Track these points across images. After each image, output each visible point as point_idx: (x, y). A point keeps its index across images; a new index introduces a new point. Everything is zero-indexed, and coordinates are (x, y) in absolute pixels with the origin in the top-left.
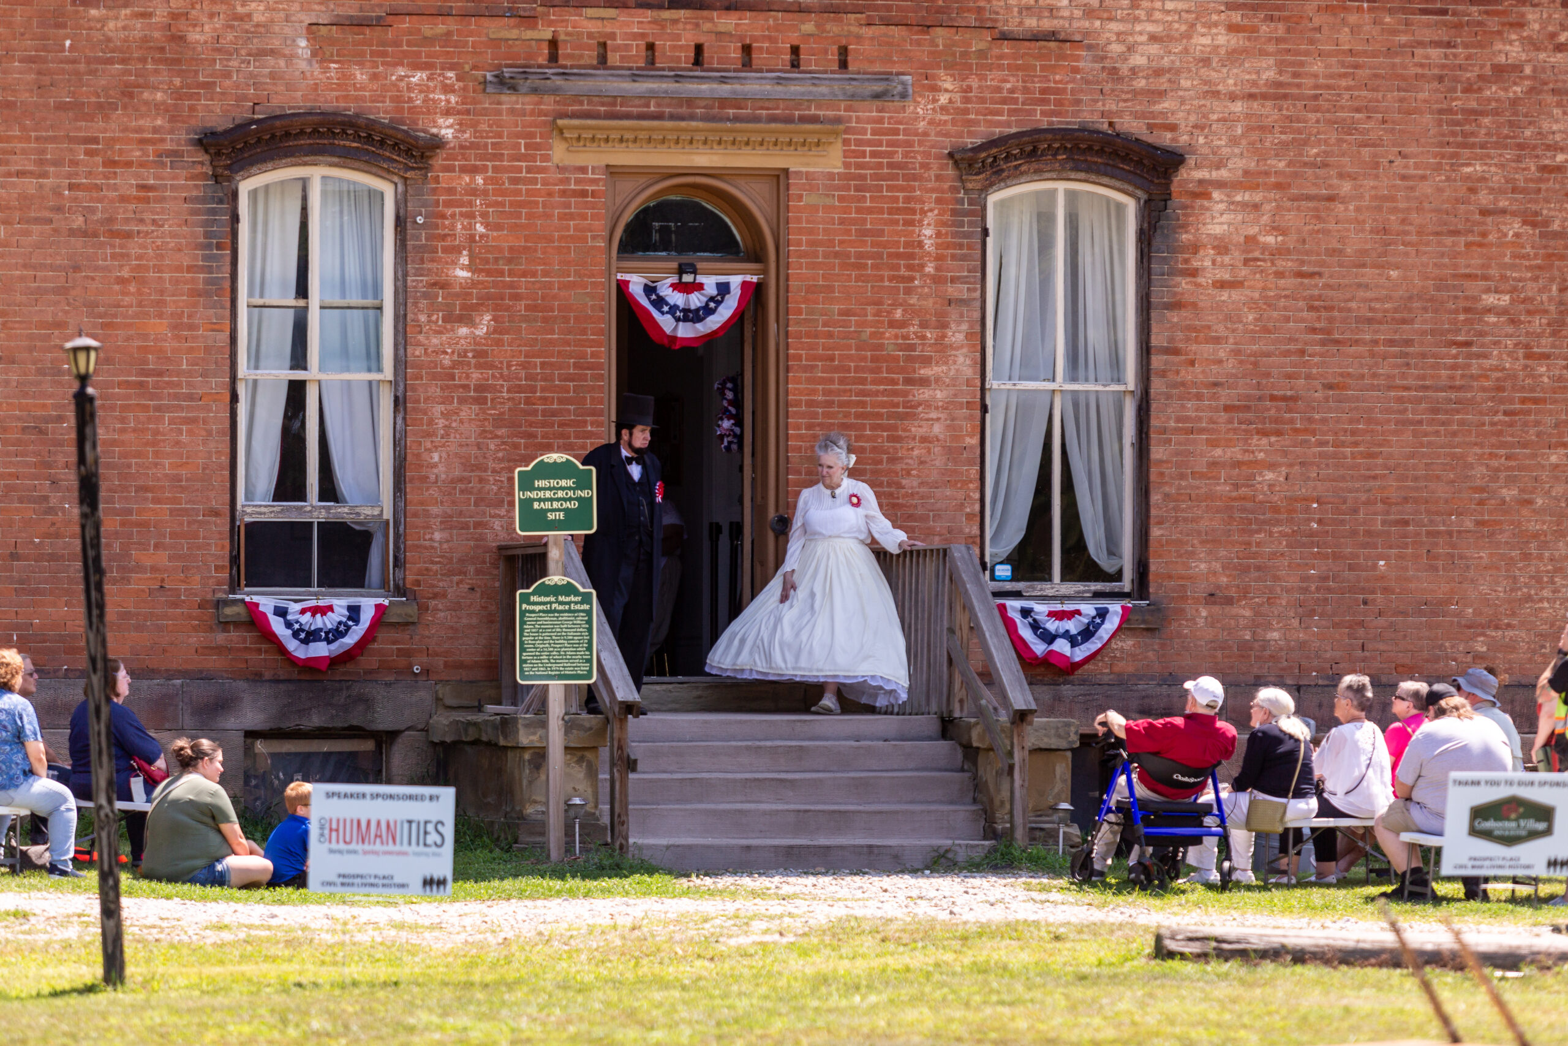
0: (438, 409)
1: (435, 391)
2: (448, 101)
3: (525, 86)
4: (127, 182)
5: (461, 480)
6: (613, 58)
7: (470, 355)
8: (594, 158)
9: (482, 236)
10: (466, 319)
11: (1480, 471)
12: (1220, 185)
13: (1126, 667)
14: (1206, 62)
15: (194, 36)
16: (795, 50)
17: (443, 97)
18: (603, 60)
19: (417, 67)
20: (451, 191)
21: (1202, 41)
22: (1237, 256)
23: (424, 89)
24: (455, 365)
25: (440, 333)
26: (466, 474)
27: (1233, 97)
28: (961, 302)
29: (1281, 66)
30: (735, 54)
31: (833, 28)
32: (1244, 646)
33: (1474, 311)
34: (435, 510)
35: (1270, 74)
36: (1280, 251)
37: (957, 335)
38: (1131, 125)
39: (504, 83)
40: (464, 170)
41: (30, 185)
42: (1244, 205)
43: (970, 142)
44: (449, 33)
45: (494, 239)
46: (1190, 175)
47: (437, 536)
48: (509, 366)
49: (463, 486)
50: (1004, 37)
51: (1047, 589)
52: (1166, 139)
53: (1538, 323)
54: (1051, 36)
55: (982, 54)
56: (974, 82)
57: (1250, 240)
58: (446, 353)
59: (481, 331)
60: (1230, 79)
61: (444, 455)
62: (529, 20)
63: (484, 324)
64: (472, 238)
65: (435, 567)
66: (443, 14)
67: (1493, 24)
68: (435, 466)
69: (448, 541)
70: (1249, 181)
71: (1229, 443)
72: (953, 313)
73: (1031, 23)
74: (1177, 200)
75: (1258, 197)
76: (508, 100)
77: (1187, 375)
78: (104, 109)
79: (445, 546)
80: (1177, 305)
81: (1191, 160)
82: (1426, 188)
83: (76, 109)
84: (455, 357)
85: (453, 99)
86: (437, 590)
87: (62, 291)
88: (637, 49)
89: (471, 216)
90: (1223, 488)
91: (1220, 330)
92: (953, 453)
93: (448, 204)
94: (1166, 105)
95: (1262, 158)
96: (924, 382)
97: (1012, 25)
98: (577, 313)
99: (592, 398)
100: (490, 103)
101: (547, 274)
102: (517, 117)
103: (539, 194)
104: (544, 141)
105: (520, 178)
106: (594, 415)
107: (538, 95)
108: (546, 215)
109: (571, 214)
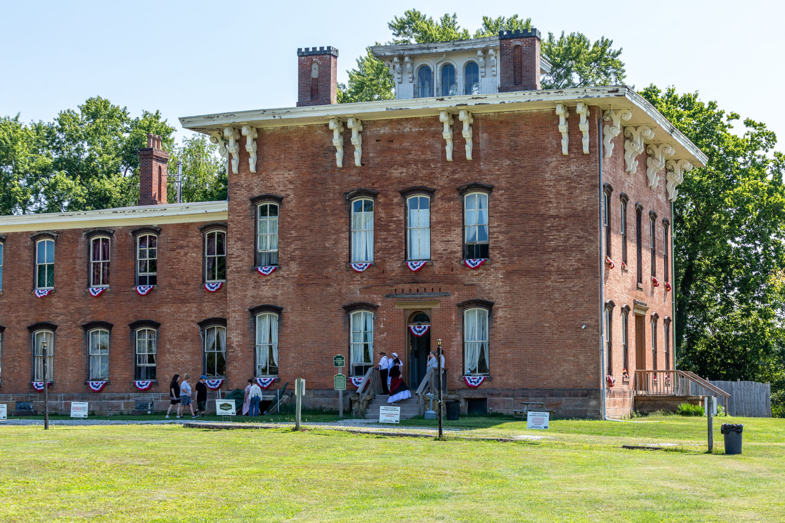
0: (379, 348)
1: (378, 345)
3: (391, 297)
4: (333, 314)
6: (405, 292)
7: (383, 339)
8: (402, 308)
9: (385, 320)
10: (383, 333)
11: (544, 354)
12: (500, 308)
13: (486, 387)
14: (498, 287)
15: (343, 291)
16: (433, 289)
18: (403, 292)
19: (375, 294)
20: (380, 313)
21: (497, 284)
22: (503, 319)
23: (376, 298)
24: (381, 341)
25: (379, 336)
27: (502, 293)
28: (459, 328)
29: (510, 288)
30: (423, 290)
31: (438, 285)
32: (505, 383)
33: (543, 327)
35: (508, 289)
36: (511, 318)
37: (458, 333)
38: (486, 299)
39: (387, 296)
40: (382, 310)
41: (319, 315)
42: (504, 311)
43: (460, 302)
44: (380, 289)
45: (387, 321)
46: (496, 306)
48: (389, 340)
50: (465, 285)
51: (476, 374)
52: (491, 301)
53: (554, 328)
54: (473, 285)
55: (462, 288)
56: (460, 293)
57: (506, 316)
58: (380, 339)
60: (502, 290)
62: (392, 286)
63: (385, 334)
64: (383, 321)
66: (379, 286)
67: (546, 279)
70: (505, 307)
71: (502, 350)
72: (458, 330)
73: (470, 283)
74: (493, 310)
75: (506, 309)
76: (389, 299)
77: (495, 339)
78: (330, 303)
80: (493, 328)
81: (495, 304)
82: (534, 307)
83: (326, 303)
85: (380, 299)
87: (324, 331)
88: (408, 290)
89: (383, 317)
90: (501, 357)
91: (500, 331)
92: (458, 352)
93: (380, 315)
94: (491, 295)
95: (507, 302)
96: (453, 341)
97: (466, 283)
98: (400, 332)
99: (402, 345)
100: (386, 299)
101: (395, 326)
102: (390, 302)
103: (393, 313)
104: (394, 305)
105: (391, 311)
106: (402, 348)
107: (393, 298)
108: (394, 317)
109: (398, 316)
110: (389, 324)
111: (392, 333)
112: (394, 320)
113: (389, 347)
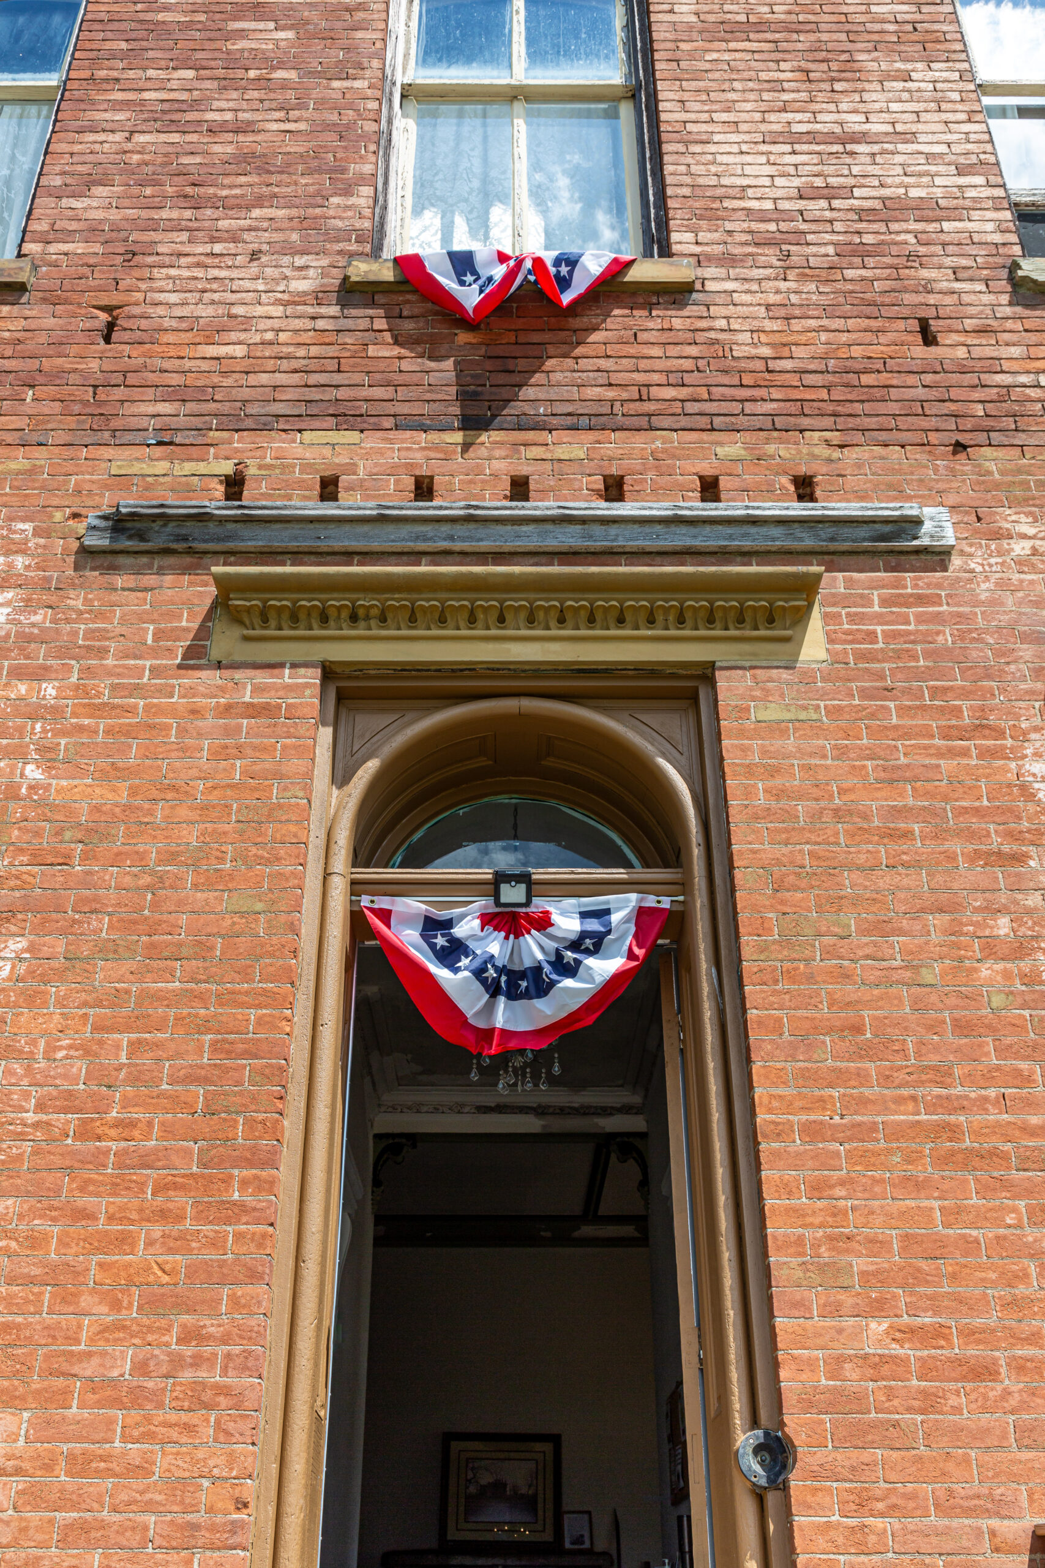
2: (10, 564)
3: (162, 532)
8: (298, 651)
16: (709, 484)
17: (1, 560)
30: (590, 490)
31: (779, 452)
39: (120, 529)
44: (32, 471)
62: (191, 449)
76: (132, 563)
85: (20, 562)
88: (396, 485)
98: (230, 936)
99: (250, 1123)
100: (93, 569)
101: (171, 857)
102: (146, 590)
103: (172, 711)
104: (195, 625)
105: (137, 687)
106: (250, 1164)
107: (190, 551)
108: (184, 749)
109: (239, 748)
110: (89, 831)
111: (109, 951)
112: (174, 788)
113: (36, 1152)
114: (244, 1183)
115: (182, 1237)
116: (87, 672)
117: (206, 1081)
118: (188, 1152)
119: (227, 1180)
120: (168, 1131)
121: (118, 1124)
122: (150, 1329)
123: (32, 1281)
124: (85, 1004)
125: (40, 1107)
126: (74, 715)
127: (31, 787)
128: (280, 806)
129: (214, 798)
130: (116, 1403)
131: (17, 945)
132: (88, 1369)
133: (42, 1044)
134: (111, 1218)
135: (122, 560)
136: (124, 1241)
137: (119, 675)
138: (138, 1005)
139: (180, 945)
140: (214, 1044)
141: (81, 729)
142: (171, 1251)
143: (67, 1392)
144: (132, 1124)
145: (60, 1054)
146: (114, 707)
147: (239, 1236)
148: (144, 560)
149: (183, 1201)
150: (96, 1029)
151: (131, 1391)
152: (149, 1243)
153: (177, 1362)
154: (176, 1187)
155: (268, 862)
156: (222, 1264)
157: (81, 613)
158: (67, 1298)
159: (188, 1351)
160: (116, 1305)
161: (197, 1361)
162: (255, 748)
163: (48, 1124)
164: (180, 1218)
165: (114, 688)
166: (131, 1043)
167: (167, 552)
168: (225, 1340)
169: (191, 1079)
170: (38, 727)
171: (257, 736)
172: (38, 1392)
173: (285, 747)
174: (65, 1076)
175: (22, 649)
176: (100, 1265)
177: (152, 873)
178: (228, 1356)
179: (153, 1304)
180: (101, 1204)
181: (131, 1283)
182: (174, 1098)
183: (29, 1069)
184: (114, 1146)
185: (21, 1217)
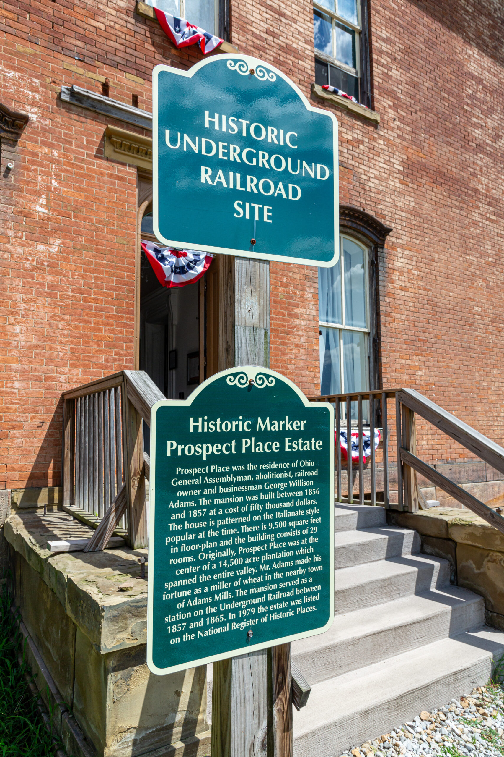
1: (18, 284)
2: (34, 96)
3: (87, 102)
5: (36, 347)
7: (46, 264)
9: (56, 189)
10: (43, 240)
14: (394, 192)
17: (30, 93)
19: (12, 68)
20: (34, 154)
21: (392, 183)
23: (16, 84)
24: (34, 269)
25: (24, 246)
26: (40, 343)
27: (402, 210)
34: (15, 366)
35: (413, 204)
38: (369, 212)
39: (73, 96)
40: (44, 143)
42: (407, 256)
44: (35, 55)
45: (64, 192)
47: (17, 385)
48: (73, 276)
49: (38, 351)
58: (28, 260)
59: (54, 250)
61: (24, 328)
62: (91, 66)
63: (56, 245)
64: (49, 189)
65: (14, 407)
66: (32, 42)
68: (17, 335)
69: (25, 389)
75: (411, 254)
76: (76, 109)
79: (23, 392)
84: (35, 263)
85: (37, 97)
86: (14, 423)
89: (48, 174)
93: (33, 162)
98: (118, 250)
99: (127, 303)
100: (64, 108)
101: (100, 222)
102: (81, 122)
103: (95, 171)
104: (99, 141)
105: (83, 160)
106: (128, 313)
107: (95, 112)
108: (100, 186)
109: (116, 189)
110: (75, 208)
111: (85, 248)
112: (98, 199)
113: (73, 304)
114: (127, 318)
115: (113, 330)
116: (66, 149)
117: (115, 290)
118: (112, 309)
119: (123, 317)
120: (107, 303)
121: (94, 299)
122: (108, 352)
123: (77, 337)
124: (80, 263)
125: (72, 291)
126: (65, 165)
127: (55, 188)
128: (129, 212)
129: (110, 205)
130: (102, 368)
131: (58, 241)
132: (94, 360)
133: (70, 273)
134: (95, 324)
135: (72, 107)
136: (99, 330)
137: (77, 154)
138: (95, 266)
139: (105, 250)
140: (116, 280)
141: (67, 171)
142: (111, 333)
143: (89, 365)
144: (98, 299)
145: (76, 277)
146: (77, 165)
147: (126, 331)
148: (80, 110)
149: (112, 321)
150: (84, 271)
151: (105, 365)
152: (105, 331)
153: (115, 360)
154: (110, 317)
155: (126, 229)
156: (123, 337)
157: (61, 125)
158: (87, 343)
159: (117, 357)
160: (99, 345)
161: (120, 360)
162: (120, 191)
163: (75, 296)
164: (112, 325)
165: (76, 158)
166: (94, 277)
167: (87, 109)
168: (125, 355)
169: (111, 289)
170: (54, 166)
171: (120, 187)
172: (82, 365)
173: (128, 193)
174: (78, 284)
175: (44, 134)
176: (94, 335)
177: (95, 226)
178: (126, 359)
179: (108, 345)
180: (92, 319)
181: (102, 340)
182: (108, 294)
183: (67, 280)
184: (93, 305)
185: (72, 321)
